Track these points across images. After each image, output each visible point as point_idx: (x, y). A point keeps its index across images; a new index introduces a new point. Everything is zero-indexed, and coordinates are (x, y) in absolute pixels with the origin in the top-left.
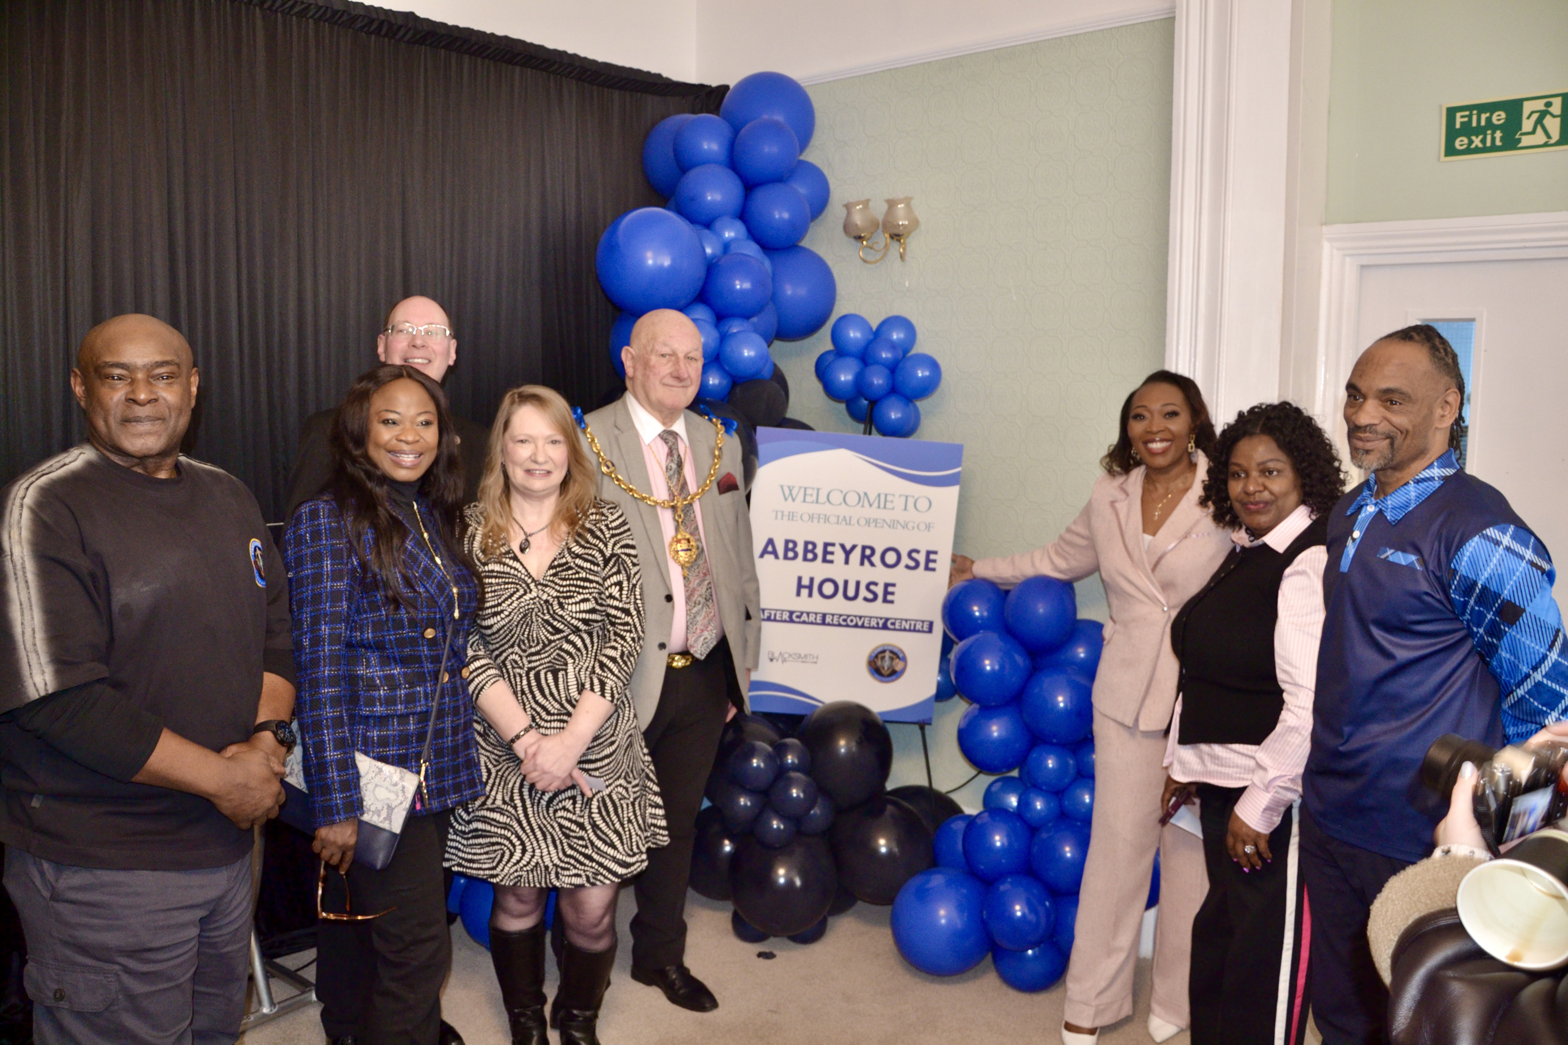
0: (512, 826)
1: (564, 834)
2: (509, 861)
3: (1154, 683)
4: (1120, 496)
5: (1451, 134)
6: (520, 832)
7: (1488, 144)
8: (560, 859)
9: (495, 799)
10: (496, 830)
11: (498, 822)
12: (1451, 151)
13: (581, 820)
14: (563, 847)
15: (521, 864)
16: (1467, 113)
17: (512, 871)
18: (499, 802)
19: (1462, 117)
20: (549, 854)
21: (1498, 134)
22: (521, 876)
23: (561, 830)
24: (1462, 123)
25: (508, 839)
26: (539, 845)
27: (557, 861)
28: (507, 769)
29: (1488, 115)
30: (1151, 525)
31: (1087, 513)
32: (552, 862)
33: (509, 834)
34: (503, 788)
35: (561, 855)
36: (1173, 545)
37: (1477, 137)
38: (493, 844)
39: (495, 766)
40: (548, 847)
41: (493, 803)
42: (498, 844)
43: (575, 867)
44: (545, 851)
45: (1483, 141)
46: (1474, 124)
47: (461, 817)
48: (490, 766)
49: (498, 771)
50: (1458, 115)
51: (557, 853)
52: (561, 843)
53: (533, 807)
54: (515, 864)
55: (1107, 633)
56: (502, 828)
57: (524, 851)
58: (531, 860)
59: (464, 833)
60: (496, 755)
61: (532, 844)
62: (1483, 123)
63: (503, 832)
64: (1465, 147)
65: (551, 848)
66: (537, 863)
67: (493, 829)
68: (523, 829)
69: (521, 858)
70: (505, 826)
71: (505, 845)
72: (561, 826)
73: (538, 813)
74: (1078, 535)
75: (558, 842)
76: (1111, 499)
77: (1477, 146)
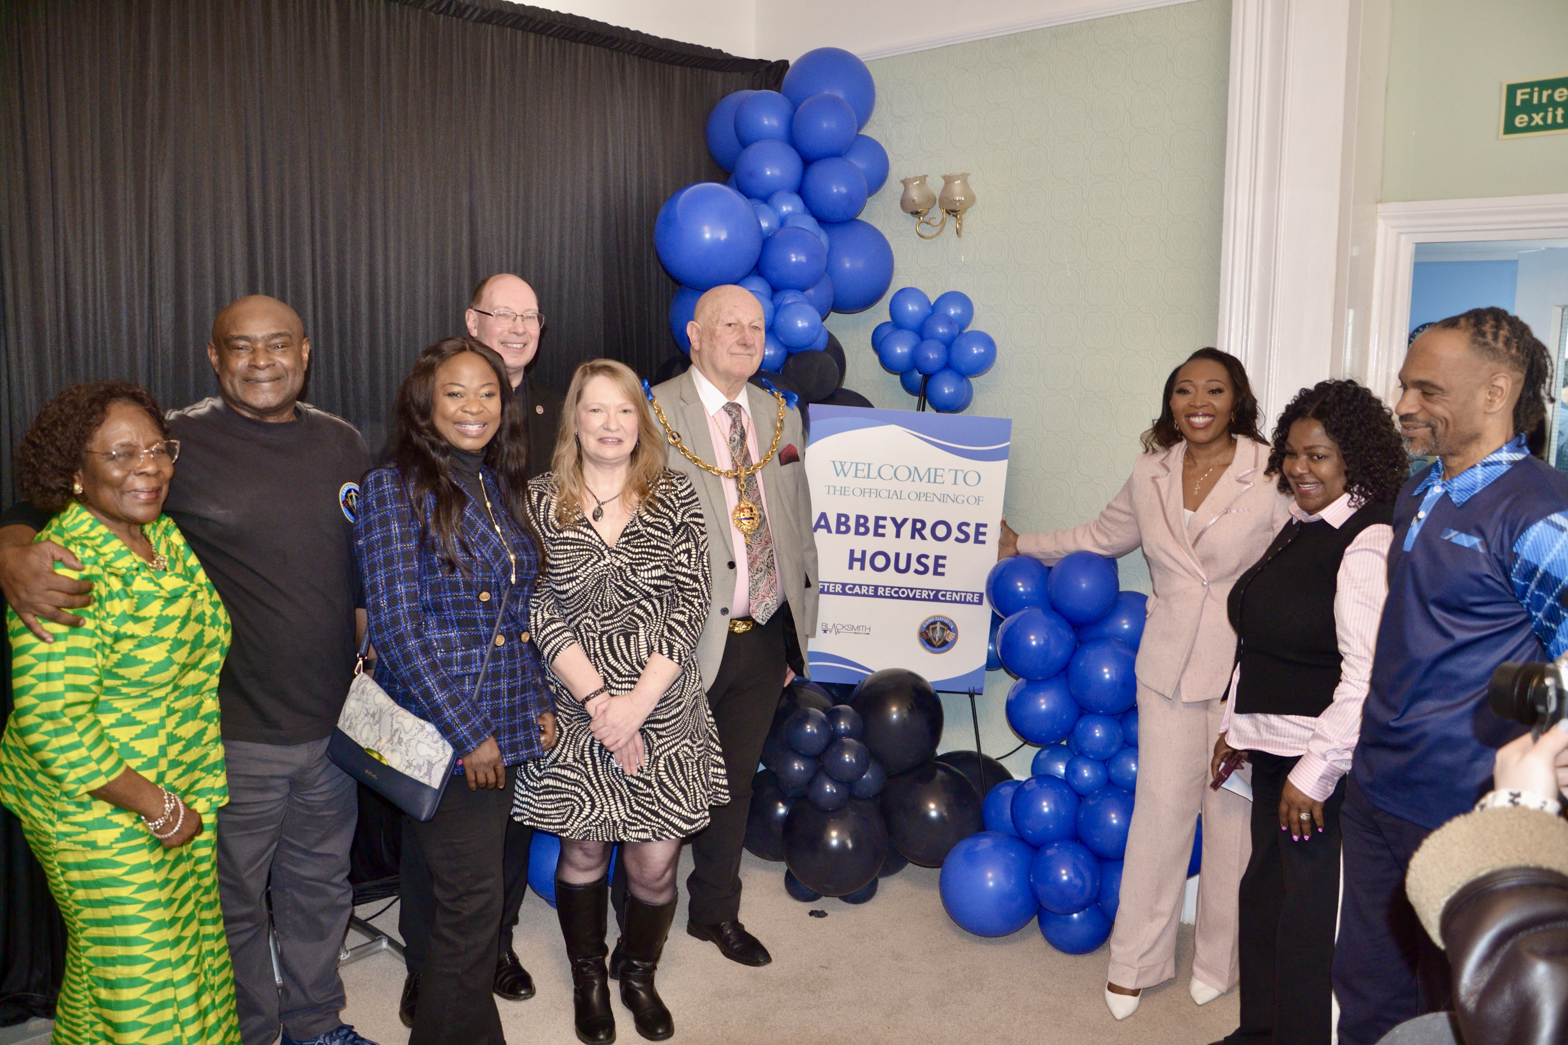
0: (582, 783)
1: (632, 791)
2: (578, 816)
3: (1193, 656)
4: (1161, 471)
5: (1512, 111)
6: (590, 789)
7: (1549, 121)
8: (627, 815)
9: (566, 757)
10: (566, 786)
11: (569, 779)
12: (1510, 128)
13: (648, 778)
14: (630, 803)
15: (590, 820)
16: (1528, 90)
17: (581, 825)
18: (570, 760)
19: (1523, 94)
20: (617, 810)
21: (1560, 112)
22: (590, 831)
23: (629, 788)
24: (1523, 101)
25: (578, 795)
26: (607, 801)
27: (624, 817)
28: (578, 728)
29: (1550, 92)
30: (1192, 501)
31: (1129, 487)
32: (620, 817)
33: (579, 791)
34: (574, 747)
35: (628, 811)
36: (1214, 520)
37: (1538, 114)
38: (564, 800)
39: (567, 725)
40: (616, 804)
41: (564, 761)
42: (568, 799)
43: (642, 823)
44: (613, 807)
45: (1544, 119)
46: (1535, 101)
47: (533, 774)
48: (562, 725)
49: (569, 730)
50: (1519, 92)
51: (625, 809)
52: (629, 800)
53: (602, 765)
54: (584, 819)
55: (1150, 605)
56: (572, 784)
57: (593, 807)
58: (599, 815)
59: (535, 788)
60: (568, 714)
61: (601, 800)
62: (1544, 100)
63: (573, 788)
64: (1525, 124)
65: (619, 804)
66: (606, 818)
67: (563, 786)
68: (592, 785)
69: (591, 814)
70: (576, 783)
71: (575, 801)
72: (629, 784)
73: (608, 771)
74: (1120, 511)
75: (626, 799)
76: (1152, 475)
77: (1537, 124)
